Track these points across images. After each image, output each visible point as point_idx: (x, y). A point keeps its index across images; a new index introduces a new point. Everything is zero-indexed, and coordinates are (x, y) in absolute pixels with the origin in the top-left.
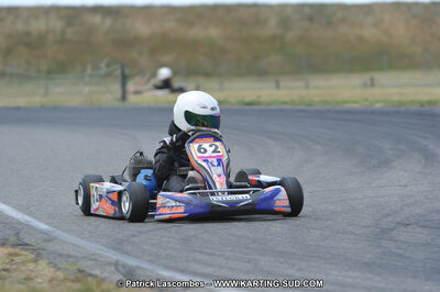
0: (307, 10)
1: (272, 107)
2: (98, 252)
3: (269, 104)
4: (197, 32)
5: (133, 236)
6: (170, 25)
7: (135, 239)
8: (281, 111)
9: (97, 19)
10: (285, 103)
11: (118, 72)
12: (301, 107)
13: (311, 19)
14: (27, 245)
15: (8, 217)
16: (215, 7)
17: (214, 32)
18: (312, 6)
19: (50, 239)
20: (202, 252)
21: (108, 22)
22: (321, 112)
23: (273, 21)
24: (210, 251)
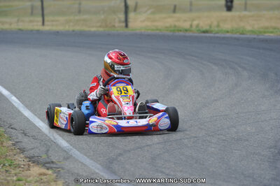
2: (97, 171)
3: (217, 33)
5: (120, 155)
7: (121, 158)
12: (237, 35)
14: (53, 162)
15: (43, 134)
19: (68, 157)
20: (162, 172)
22: (249, 40)
24: (167, 172)
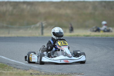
0: (104, 3)
1: (95, 37)
4: (62, 11)
6: (52, 9)
8: (98, 38)
9: (25, 6)
10: (99, 36)
11: (41, 26)
13: (105, 7)
16: (69, 2)
17: (69, 11)
18: (105, 2)
21: (29, 7)
23: (91, 8)
